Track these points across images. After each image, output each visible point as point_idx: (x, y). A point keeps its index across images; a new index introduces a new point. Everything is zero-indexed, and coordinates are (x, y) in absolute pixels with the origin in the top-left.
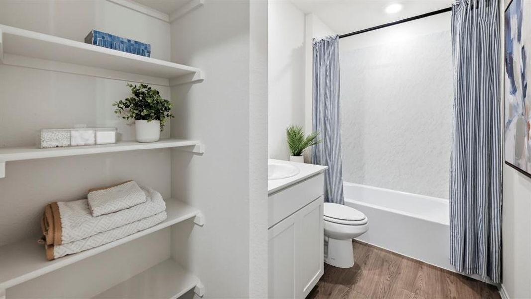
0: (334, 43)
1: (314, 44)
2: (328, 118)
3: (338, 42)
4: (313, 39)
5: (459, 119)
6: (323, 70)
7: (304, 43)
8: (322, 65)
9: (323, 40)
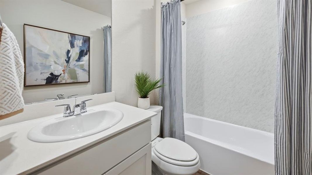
0: (177, 6)
1: (162, 7)
2: (172, 66)
3: (179, 5)
4: (161, 3)
5: (284, 70)
6: (169, 27)
7: (155, 7)
8: (168, 24)
9: (168, 3)
